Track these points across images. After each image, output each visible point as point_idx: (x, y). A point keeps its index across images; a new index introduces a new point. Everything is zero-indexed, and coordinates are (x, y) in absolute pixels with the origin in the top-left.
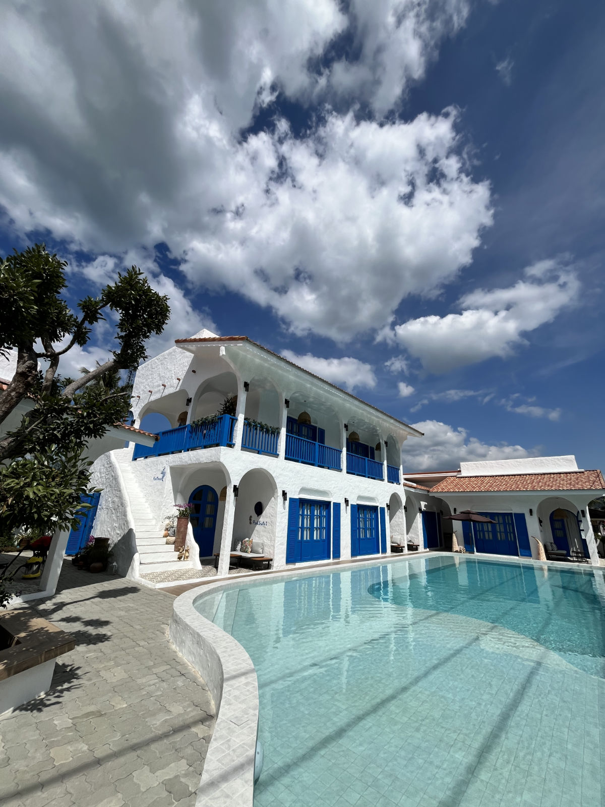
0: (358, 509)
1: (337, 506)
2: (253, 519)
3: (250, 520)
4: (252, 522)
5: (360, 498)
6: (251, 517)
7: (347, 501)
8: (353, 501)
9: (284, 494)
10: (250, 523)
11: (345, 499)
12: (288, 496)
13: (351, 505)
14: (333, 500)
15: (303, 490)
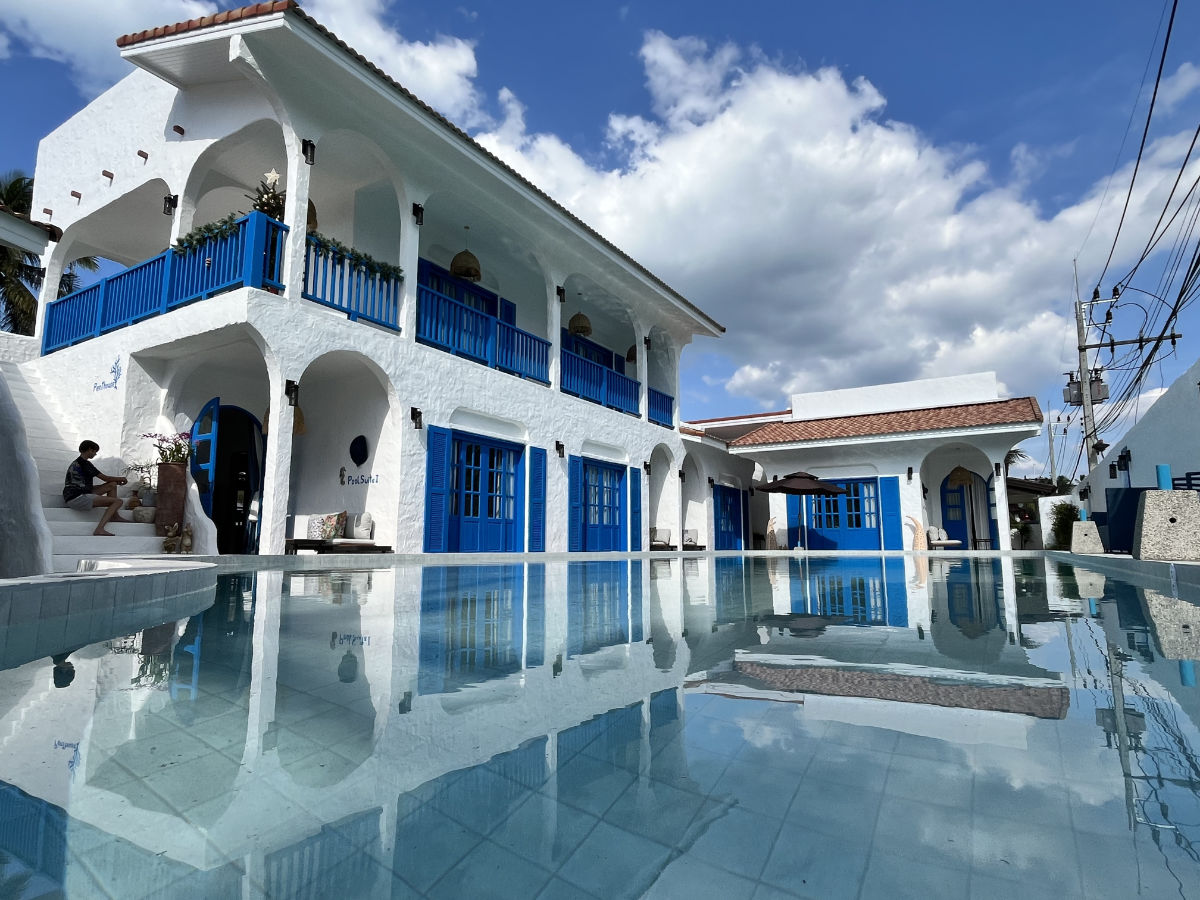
0: (585, 466)
1: (539, 455)
2: (346, 474)
3: (342, 475)
4: (346, 479)
5: (587, 443)
6: (343, 470)
7: (559, 447)
8: (574, 449)
9: (416, 415)
10: (343, 483)
11: (557, 442)
12: (426, 421)
13: (571, 456)
14: (528, 439)
15: (459, 413)
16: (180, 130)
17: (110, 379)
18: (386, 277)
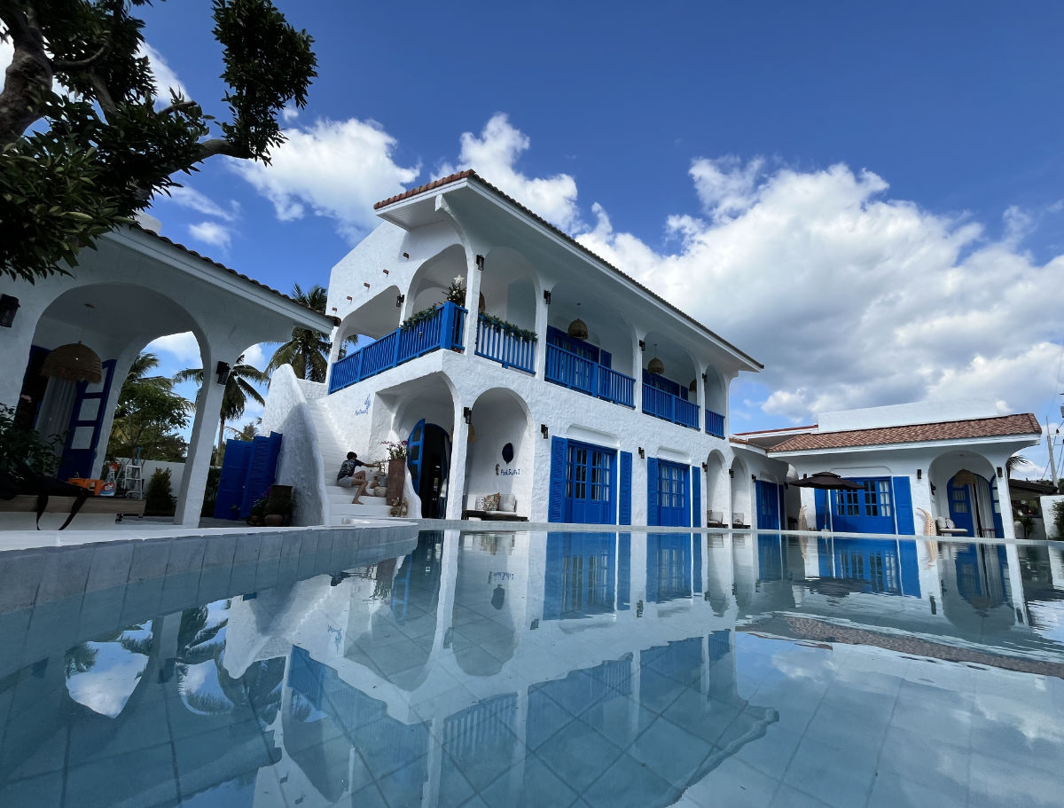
0: (659, 465)
1: (627, 457)
2: (500, 469)
3: (497, 469)
4: (499, 472)
5: (661, 449)
6: (498, 465)
7: (641, 451)
8: (651, 453)
9: (544, 429)
10: (497, 474)
11: (640, 448)
12: (551, 433)
13: (649, 458)
14: (618, 446)
15: (573, 428)
16: (406, 255)
17: (364, 408)
18: (526, 339)
